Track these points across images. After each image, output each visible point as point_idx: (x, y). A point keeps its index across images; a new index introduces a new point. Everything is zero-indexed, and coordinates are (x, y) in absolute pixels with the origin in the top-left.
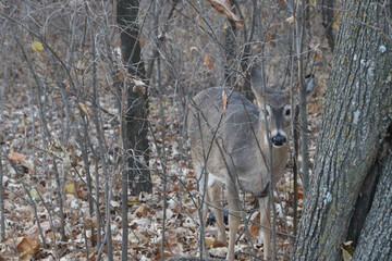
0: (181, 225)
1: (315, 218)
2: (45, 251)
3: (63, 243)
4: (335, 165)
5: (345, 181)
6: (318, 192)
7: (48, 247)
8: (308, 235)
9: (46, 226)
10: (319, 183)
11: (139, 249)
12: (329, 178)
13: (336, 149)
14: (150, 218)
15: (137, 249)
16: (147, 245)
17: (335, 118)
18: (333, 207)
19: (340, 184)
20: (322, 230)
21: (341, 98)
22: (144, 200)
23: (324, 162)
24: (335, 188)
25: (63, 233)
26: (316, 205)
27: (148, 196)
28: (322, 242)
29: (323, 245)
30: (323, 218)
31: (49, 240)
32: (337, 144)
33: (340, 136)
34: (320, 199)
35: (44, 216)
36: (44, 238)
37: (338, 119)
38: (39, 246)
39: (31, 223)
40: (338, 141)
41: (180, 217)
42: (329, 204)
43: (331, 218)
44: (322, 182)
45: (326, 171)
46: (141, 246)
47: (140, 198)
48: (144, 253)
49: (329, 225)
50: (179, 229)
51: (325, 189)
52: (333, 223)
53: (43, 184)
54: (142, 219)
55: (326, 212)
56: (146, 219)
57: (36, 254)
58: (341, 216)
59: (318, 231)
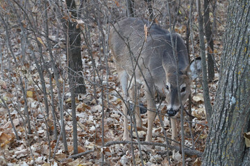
0: (110, 116)
1: (224, 116)
2: (18, 141)
3: (30, 135)
4: (237, 76)
5: (245, 88)
6: (225, 97)
7: (20, 138)
8: (218, 128)
9: (16, 122)
10: (225, 90)
11: (83, 135)
12: (232, 86)
13: (237, 65)
14: (87, 112)
15: (82, 136)
16: (88, 132)
17: (235, 41)
18: (237, 107)
19: (241, 90)
20: (229, 124)
21: (238, 27)
22: (81, 99)
23: (228, 75)
24: (238, 93)
25: (29, 127)
26: (224, 107)
27: (84, 97)
28: (229, 133)
29: (231, 136)
30: (230, 116)
31: (20, 133)
32: (237, 61)
33: (239, 55)
34: (226, 102)
35: (14, 115)
36: (16, 132)
37: (237, 42)
38: (13, 138)
39: (5, 120)
40: (238, 58)
41: (108, 110)
42: (234, 106)
43: (236, 115)
44: (228, 89)
45: (230, 81)
46: (84, 133)
47: (79, 98)
48: (86, 138)
49: (234, 120)
50: (109, 119)
51: (230, 95)
52: (238, 119)
53: (10, 91)
54: (82, 113)
55: (232, 111)
56: (85, 113)
57: (11, 144)
58: (243, 114)
59: (227, 126)
